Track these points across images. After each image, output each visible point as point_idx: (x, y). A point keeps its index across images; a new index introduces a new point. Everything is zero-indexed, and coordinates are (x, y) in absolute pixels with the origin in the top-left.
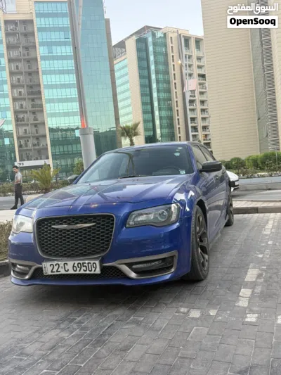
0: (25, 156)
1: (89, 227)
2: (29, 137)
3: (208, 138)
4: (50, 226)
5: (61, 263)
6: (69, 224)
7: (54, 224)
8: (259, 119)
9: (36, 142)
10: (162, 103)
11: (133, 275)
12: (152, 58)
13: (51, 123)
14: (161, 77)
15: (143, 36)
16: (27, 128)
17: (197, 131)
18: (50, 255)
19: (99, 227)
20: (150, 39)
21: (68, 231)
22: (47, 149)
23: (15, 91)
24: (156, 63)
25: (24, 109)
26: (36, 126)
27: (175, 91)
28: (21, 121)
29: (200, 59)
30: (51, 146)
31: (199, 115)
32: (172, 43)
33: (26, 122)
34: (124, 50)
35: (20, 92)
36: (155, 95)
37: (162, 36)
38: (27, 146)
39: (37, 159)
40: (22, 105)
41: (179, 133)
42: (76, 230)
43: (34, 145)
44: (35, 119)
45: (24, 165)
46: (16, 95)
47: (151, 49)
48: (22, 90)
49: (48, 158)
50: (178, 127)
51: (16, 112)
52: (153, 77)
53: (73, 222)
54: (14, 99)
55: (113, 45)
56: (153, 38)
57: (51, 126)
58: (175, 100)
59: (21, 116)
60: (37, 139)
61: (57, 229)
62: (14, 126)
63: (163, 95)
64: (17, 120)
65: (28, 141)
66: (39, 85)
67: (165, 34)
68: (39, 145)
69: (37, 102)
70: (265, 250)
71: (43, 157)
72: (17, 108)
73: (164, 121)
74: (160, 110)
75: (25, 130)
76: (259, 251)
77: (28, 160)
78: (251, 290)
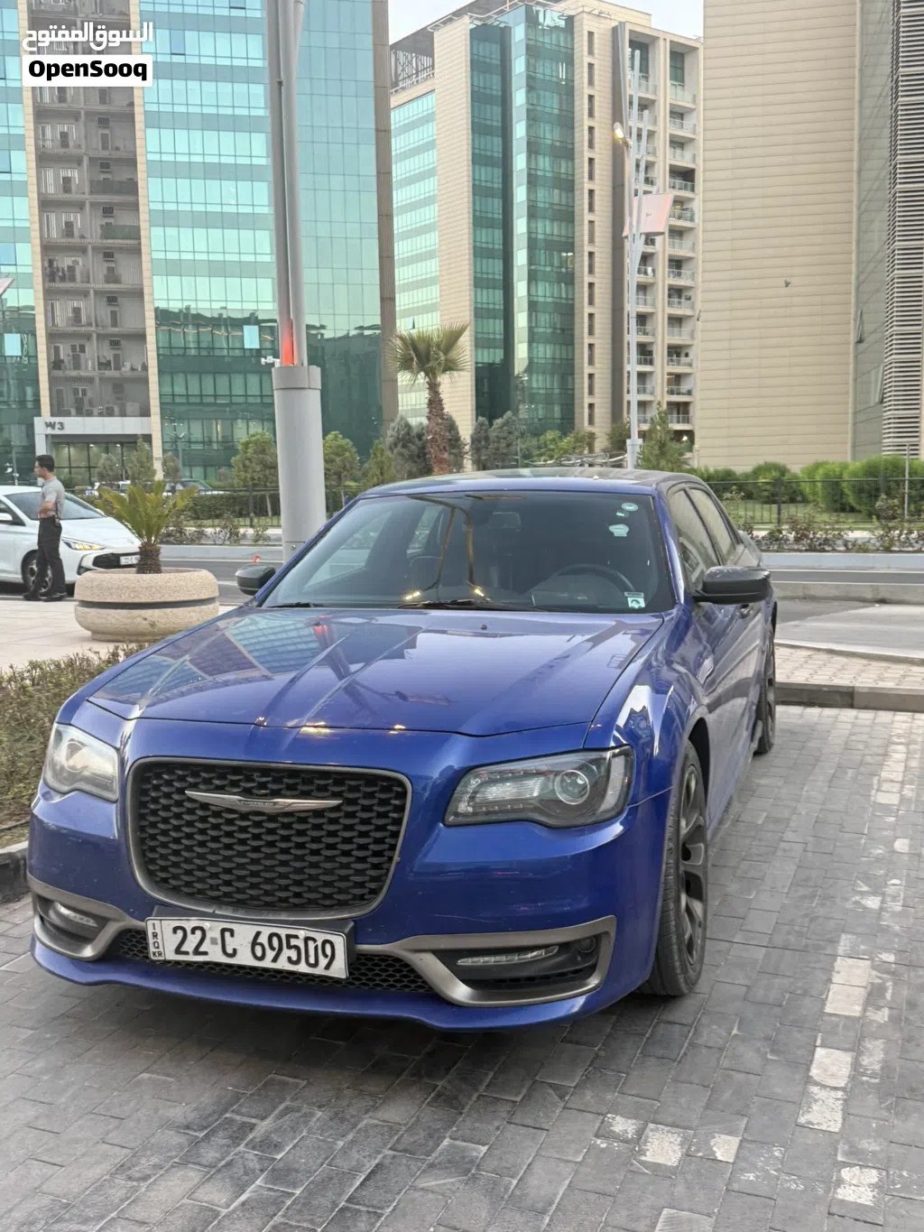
0: (69, 399)
1: (318, 813)
2: (88, 337)
3: (684, 388)
4: (181, 791)
5: (213, 928)
6: (247, 792)
7: (194, 786)
8: (860, 341)
9: (108, 354)
10: (542, 256)
11: (461, 992)
12: (519, 98)
13: (165, 293)
14: (544, 163)
15: (496, 20)
16: (81, 304)
17: (651, 363)
18: (176, 891)
19: (351, 815)
20: (519, 34)
21: (244, 816)
22: (146, 381)
23: (50, 174)
24: (533, 118)
25: (76, 240)
26: (112, 299)
27: (587, 217)
28: (63, 279)
29: (681, 116)
30: (161, 372)
31: (661, 307)
32: (591, 52)
33: (78, 285)
34: (426, 61)
35: (67, 180)
36: (520, 226)
37: (562, 24)
38: (77, 366)
39: (110, 413)
40: (69, 225)
41: (591, 362)
42: (272, 818)
43: (104, 365)
44: (112, 277)
45: (67, 431)
46: (51, 190)
47: (519, 66)
48: (74, 174)
49: (145, 412)
50: (587, 340)
51: (48, 249)
52: (520, 162)
53: (263, 786)
54: (46, 204)
55: (391, 41)
56: (528, 27)
57: (162, 305)
58: (587, 249)
59: (65, 262)
60: (115, 344)
61: (205, 806)
62: (41, 295)
63: (546, 228)
64: (51, 274)
65: (82, 349)
66: (132, 162)
67: (570, 20)
68: (118, 368)
69: (123, 219)
70: (887, 877)
71: (130, 407)
72: (54, 234)
73: (544, 318)
74: (532, 278)
75: (77, 311)
76: (867, 879)
77: (80, 413)
78: (847, 1058)
